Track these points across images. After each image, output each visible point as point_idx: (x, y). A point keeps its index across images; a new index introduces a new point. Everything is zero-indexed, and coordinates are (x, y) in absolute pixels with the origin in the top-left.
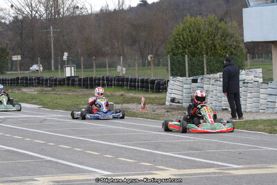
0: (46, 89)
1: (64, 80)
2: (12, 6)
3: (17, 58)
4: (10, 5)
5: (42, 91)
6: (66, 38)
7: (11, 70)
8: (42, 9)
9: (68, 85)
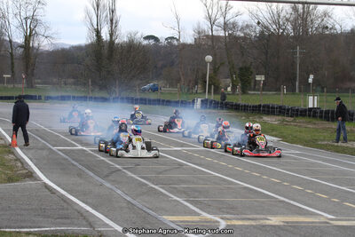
0: (288, 119)
1: (305, 110)
2: (259, 23)
3: (260, 78)
4: (256, 21)
5: (284, 120)
6: (313, 59)
7: (254, 90)
8: (289, 27)
9: (309, 116)
